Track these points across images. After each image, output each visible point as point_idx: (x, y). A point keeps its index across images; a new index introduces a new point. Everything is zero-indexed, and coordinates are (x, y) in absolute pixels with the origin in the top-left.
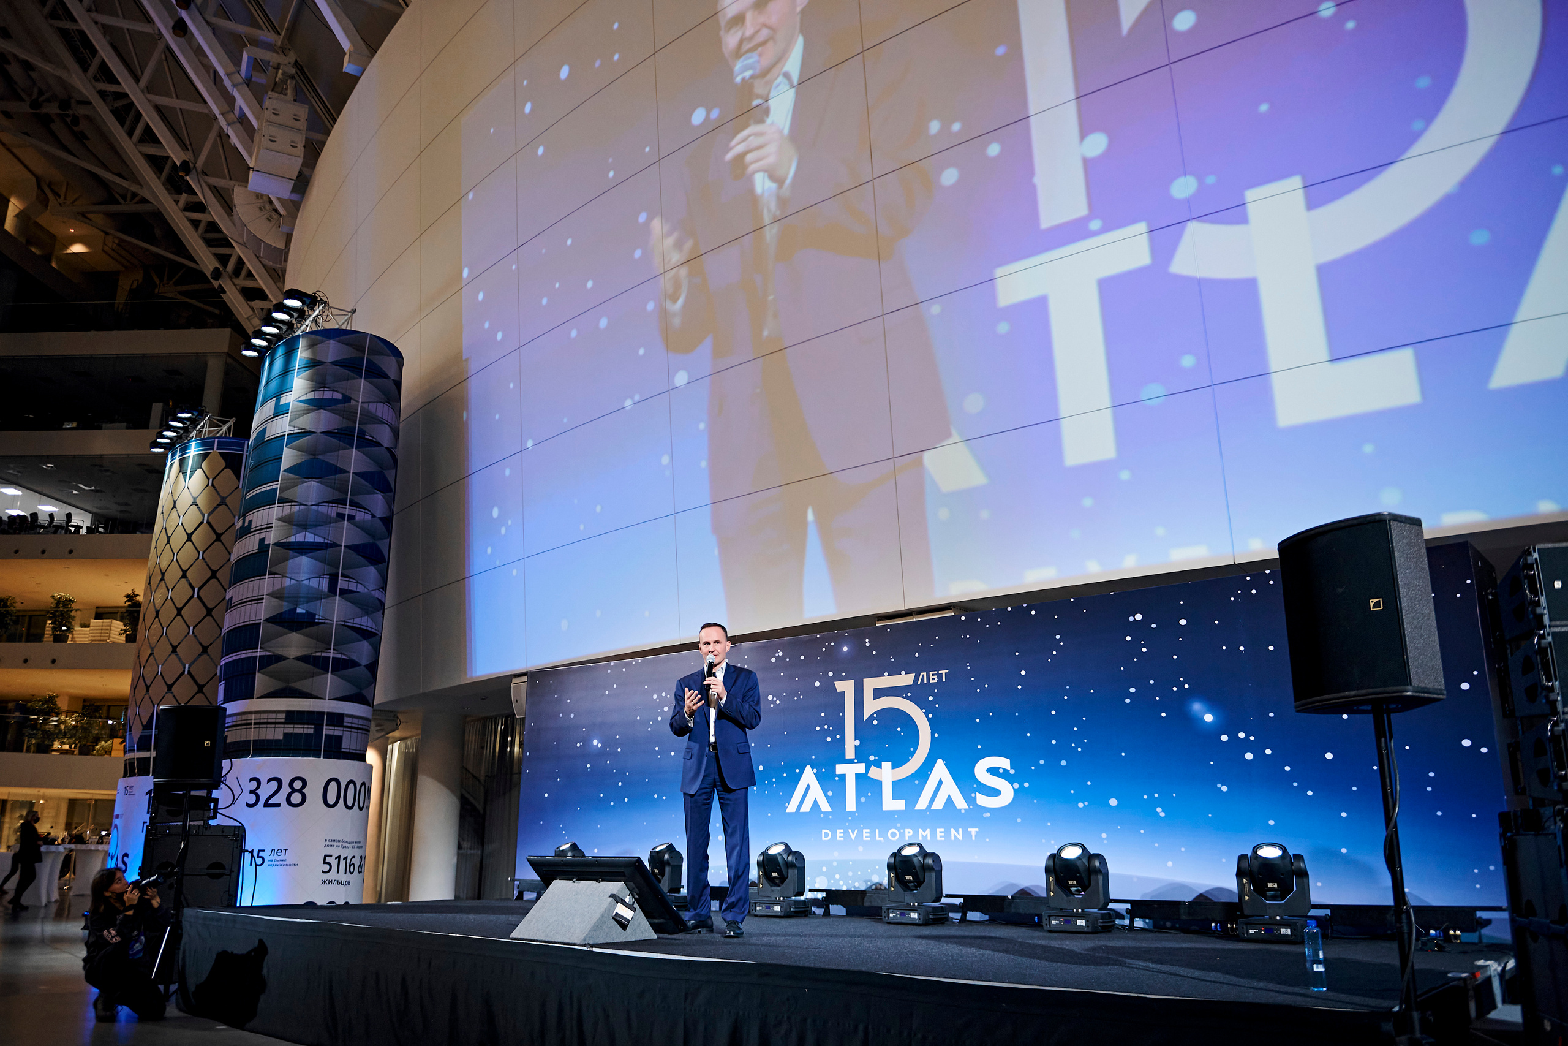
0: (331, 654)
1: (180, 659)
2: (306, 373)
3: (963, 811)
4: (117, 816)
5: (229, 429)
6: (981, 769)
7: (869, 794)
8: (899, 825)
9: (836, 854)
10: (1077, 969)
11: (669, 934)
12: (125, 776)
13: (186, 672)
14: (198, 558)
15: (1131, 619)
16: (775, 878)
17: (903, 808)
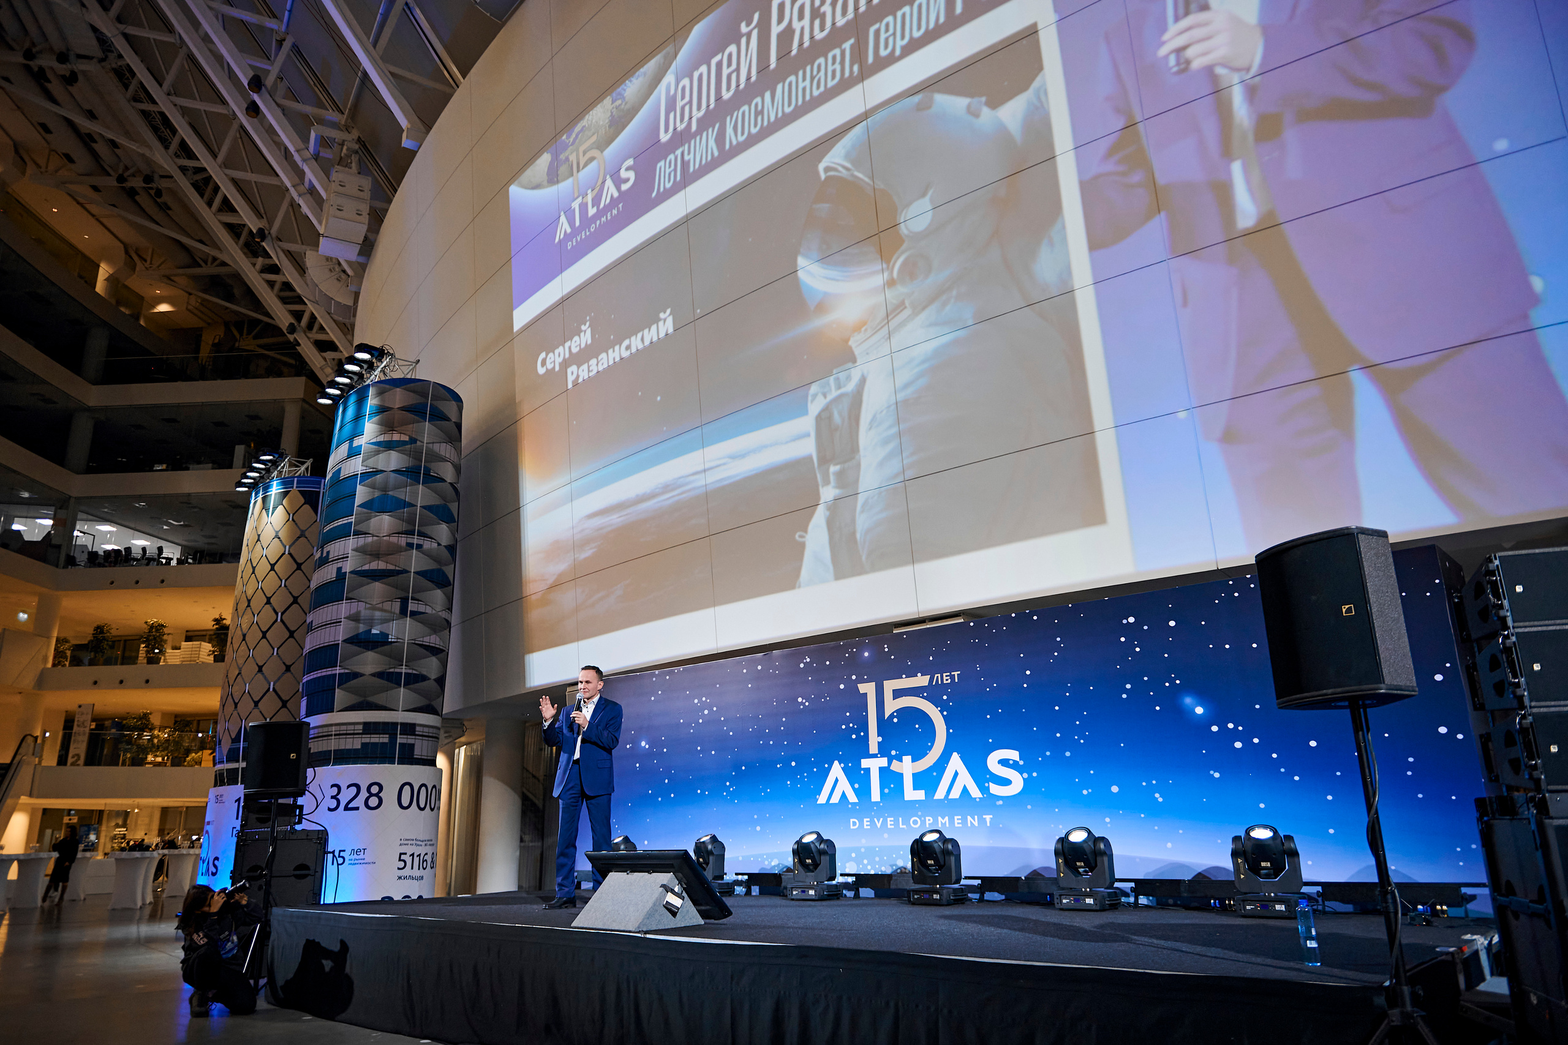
0: (404, 670)
1: (265, 678)
2: (375, 419)
4: (209, 823)
5: (307, 469)
6: (993, 761)
7: (892, 786)
9: (864, 841)
10: (1087, 946)
11: (715, 920)
12: (215, 786)
13: (271, 690)
14: (281, 586)
15: (1125, 621)
16: (809, 865)
17: (923, 798)
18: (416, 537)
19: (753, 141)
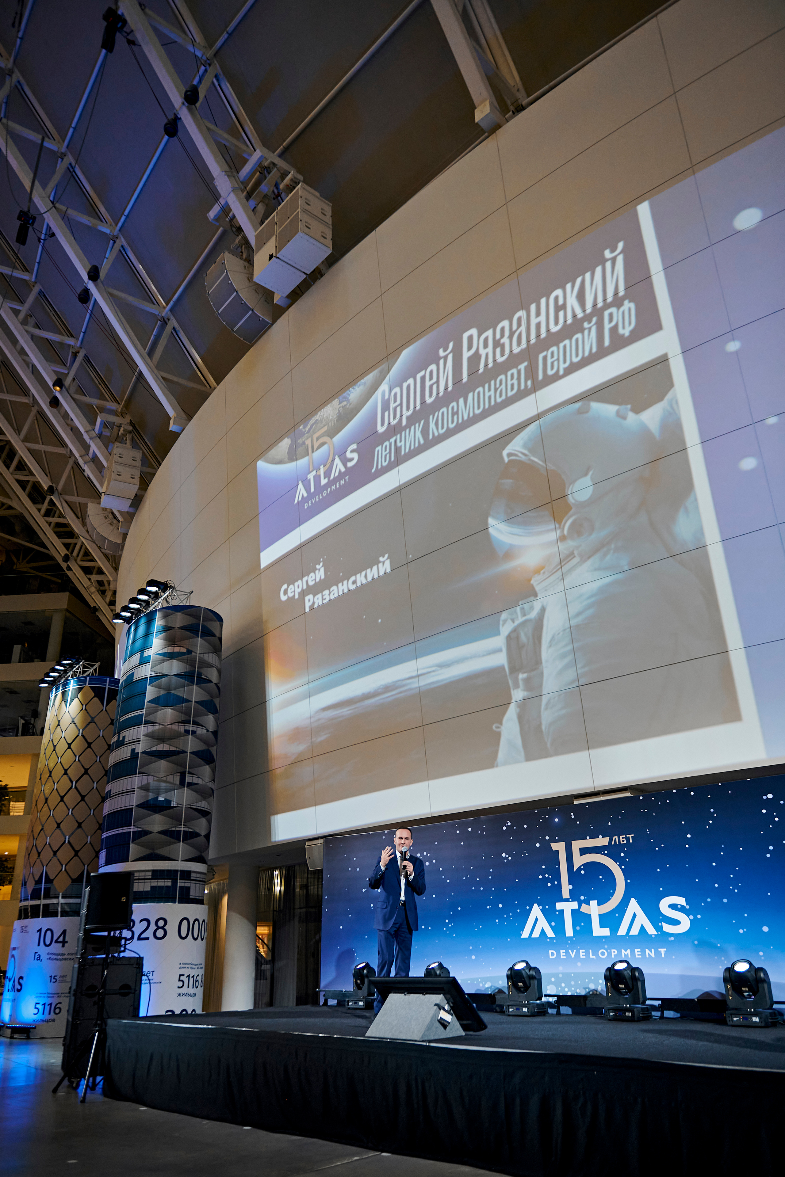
0: (182, 829)
1: (62, 832)
2: (161, 635)
3: (653, 936)
4: (14, 949)
5: (95, 670)
6: (664, 905)
7: (582, 924)
8: (606, 947)
9: (561, 968)
11: (475, 1031)
12: (20, 918)
13: (67, 842)
14: (75, 761)
15: (765, 797)
16: (521, 987)
17: (608, 934)
18: (191, 725)
19: (450, 433)
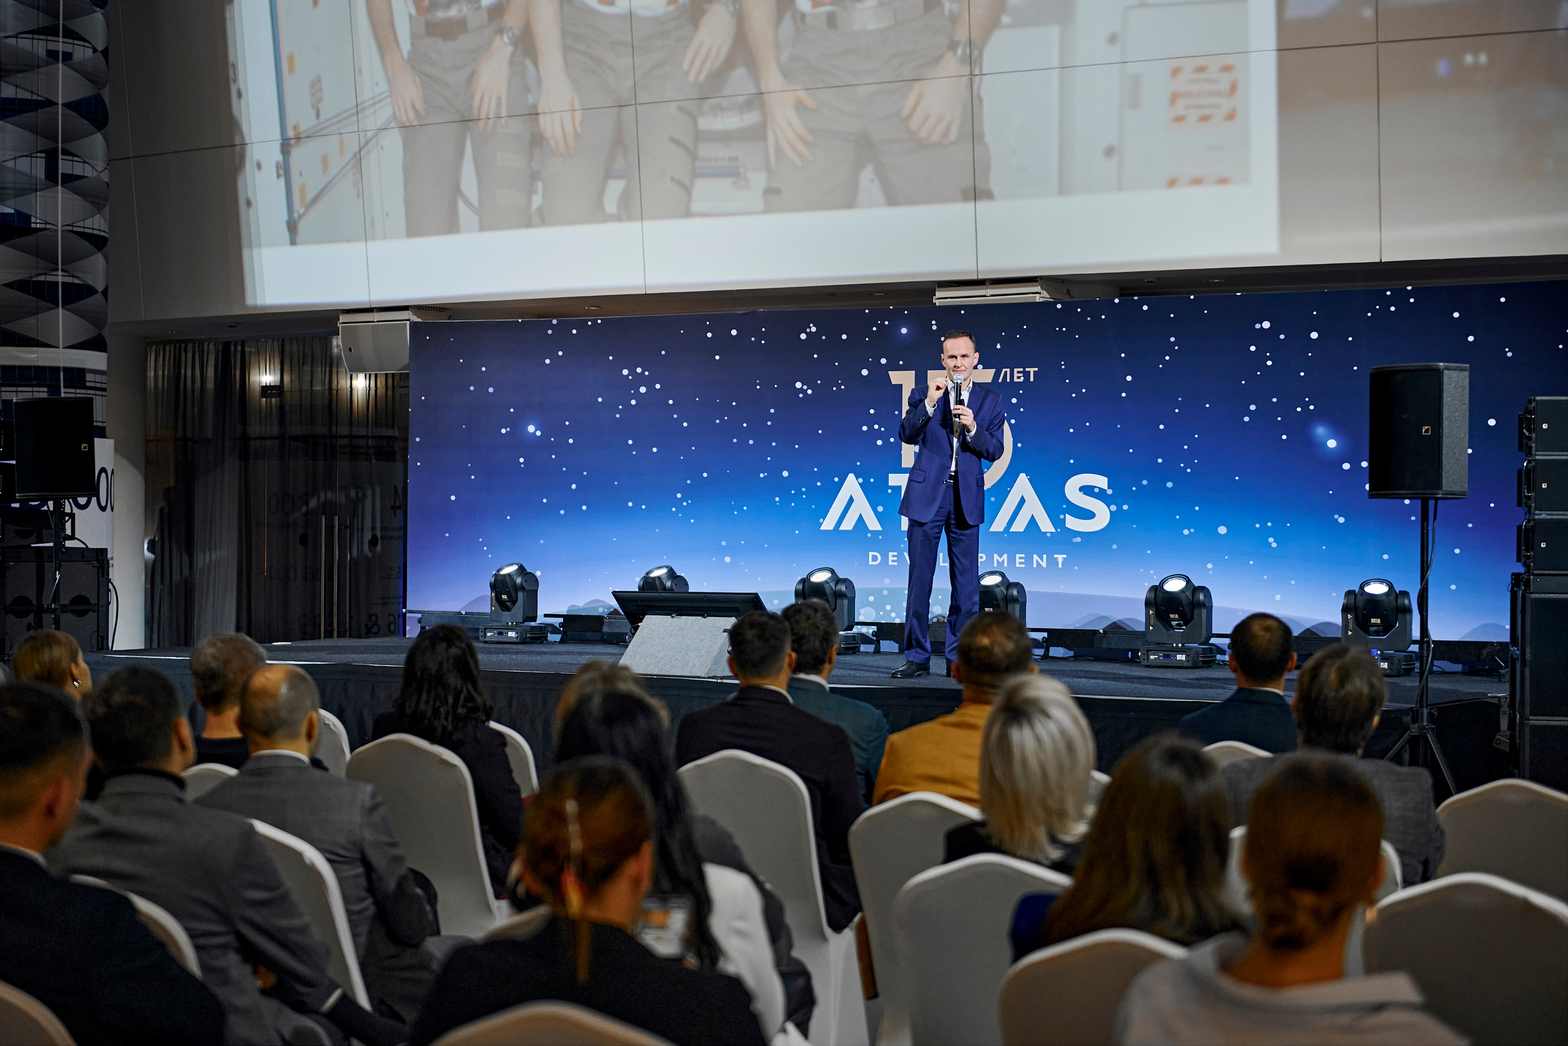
3: (1049, 535)
15: (1258, 326)
18: (61, 39)
